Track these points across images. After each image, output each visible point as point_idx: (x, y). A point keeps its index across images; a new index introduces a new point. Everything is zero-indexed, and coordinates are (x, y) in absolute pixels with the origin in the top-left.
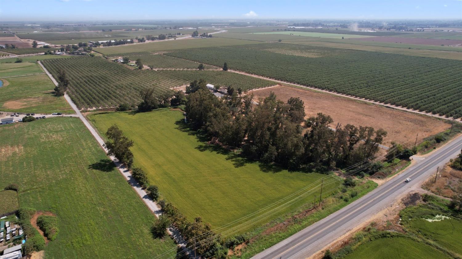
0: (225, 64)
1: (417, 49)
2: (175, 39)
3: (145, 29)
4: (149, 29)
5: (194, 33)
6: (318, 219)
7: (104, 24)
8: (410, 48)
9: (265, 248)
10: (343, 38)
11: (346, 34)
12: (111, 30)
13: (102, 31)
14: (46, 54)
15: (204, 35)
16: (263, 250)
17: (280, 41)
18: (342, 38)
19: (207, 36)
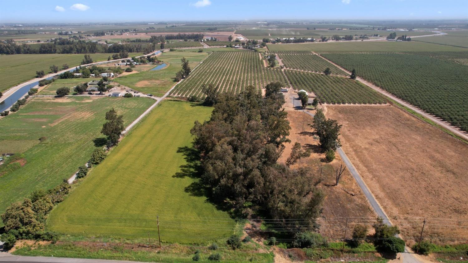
2: (362, 40)
3: (350, 29)
4: (354, 29)
5: (391, 35)
6: (134, 259)
7: (320, 23)
9: (54, 256)
12: (315, 29)
13: (306, 29)
14: (227, 46)
15: (403, 38)
16: (51, 256)
19: (405, 40)
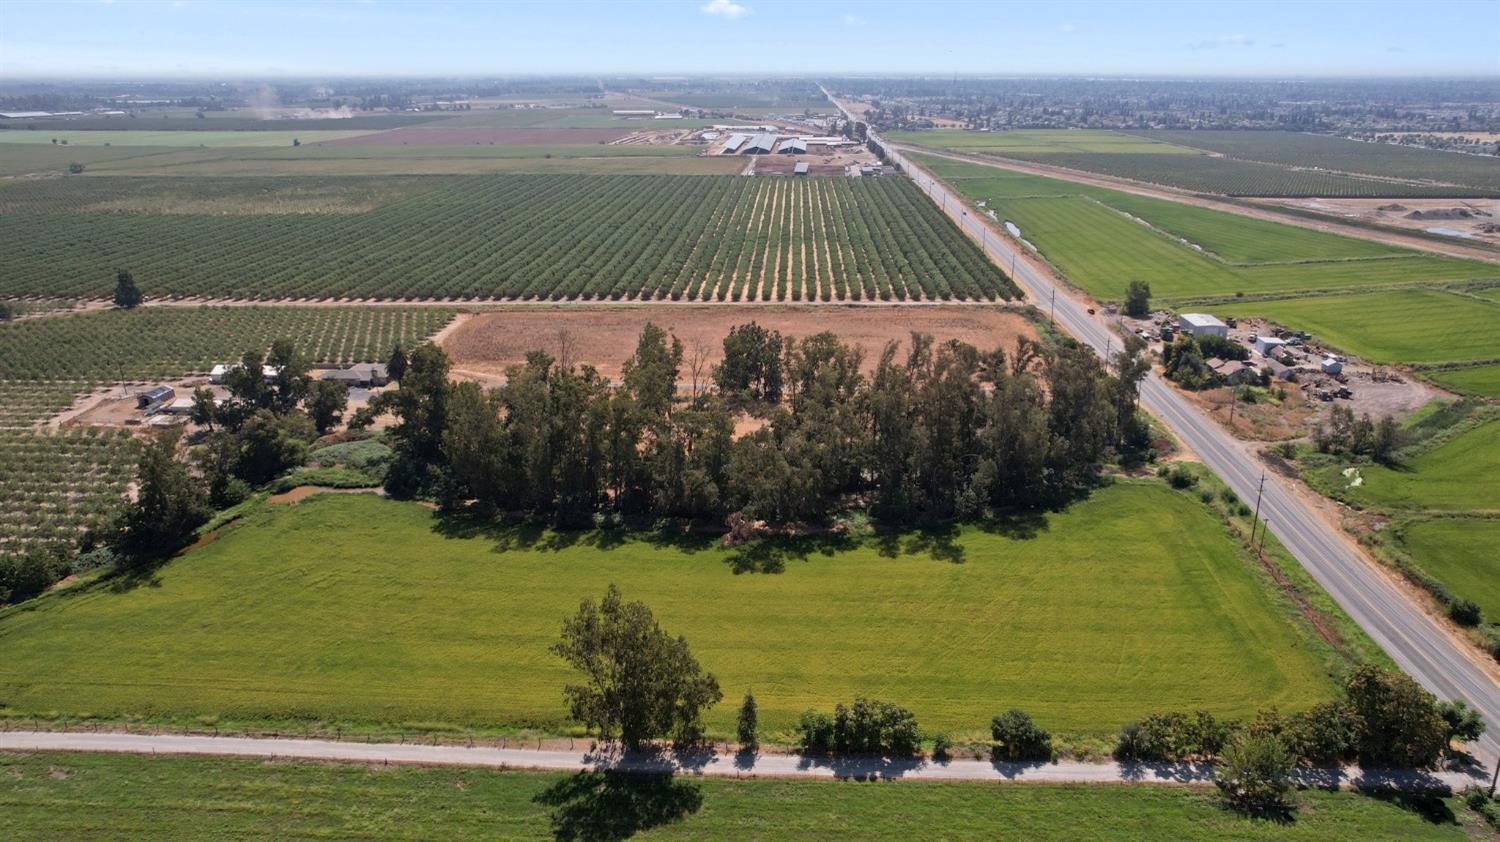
0: (125, 281)
1: (566, 157)
8: (548, 157)
10: (296, 143)
11: (264, 130)
17: (76, 169)
18: (292, 144)
